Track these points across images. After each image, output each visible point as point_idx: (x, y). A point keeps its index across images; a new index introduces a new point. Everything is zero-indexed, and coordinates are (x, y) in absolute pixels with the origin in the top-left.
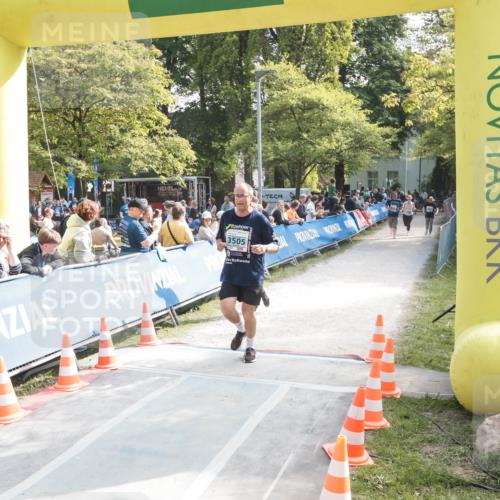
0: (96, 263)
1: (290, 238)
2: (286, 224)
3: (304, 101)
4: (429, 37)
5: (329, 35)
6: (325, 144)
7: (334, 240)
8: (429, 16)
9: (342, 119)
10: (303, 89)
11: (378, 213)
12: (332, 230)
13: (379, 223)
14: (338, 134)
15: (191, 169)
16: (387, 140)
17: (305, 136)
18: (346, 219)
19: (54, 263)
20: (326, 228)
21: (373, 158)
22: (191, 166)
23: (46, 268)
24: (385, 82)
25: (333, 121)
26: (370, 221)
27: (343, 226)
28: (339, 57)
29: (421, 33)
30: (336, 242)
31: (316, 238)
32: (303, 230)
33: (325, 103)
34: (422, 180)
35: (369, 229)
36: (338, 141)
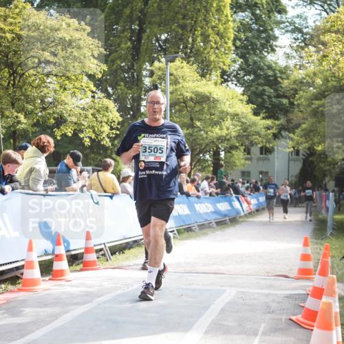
0: (44, 193)
1: (191, 207)
2: (188, 195)
3: (197, 94)
4: (295, 54)
5: (213, 44)
6: (216, 132)
7: (225, 216)
8: (295, 35)
9: (230, 111)
10: (195, 84)
11: (256, 202)
12: (223, 206)
13: (257, 211)
14: (228, 123)
15: (114, 131)
16: (269, 131)
17: (198, 124)
18: (234, 201)
19: (13, 185)
20: (218, 205)
21: (246, 159)
22: (114, 129)
23: (7, 188)
24: (261, 88)
25: (222, 112)
26: (251, 206)
27: (231, 206)
28: (222, 64)
29: (288, 51)
30: (227, 218)
31: (211, 212)
32: (201, 203)
33: (215, 96)
34: (290, 179)
35: (251, 214)
36: (228, 129)
